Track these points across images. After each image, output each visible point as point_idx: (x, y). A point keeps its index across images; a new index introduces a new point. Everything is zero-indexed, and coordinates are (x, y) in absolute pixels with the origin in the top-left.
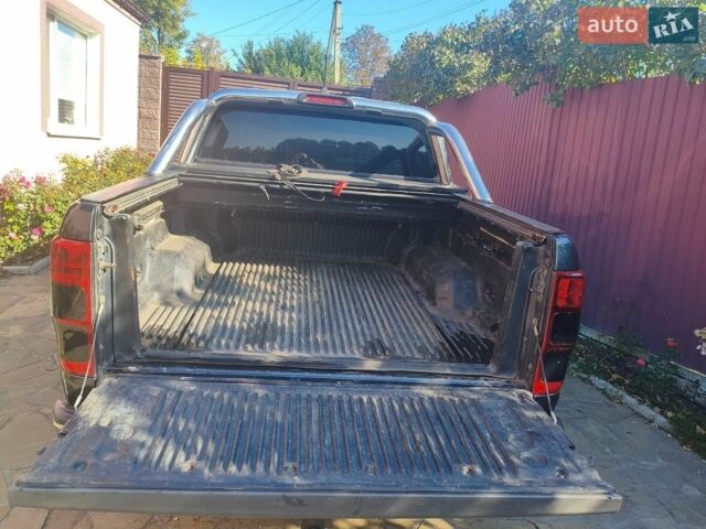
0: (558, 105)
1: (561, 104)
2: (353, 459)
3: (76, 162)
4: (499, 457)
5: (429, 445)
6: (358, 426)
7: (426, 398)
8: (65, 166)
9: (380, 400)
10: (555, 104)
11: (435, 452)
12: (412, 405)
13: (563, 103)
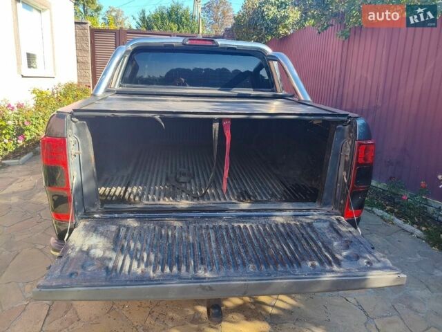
0: (346, 38)
1: (348, 37)
2: (239, 262)
3: (41, 93)
4: (329, 256)
5: (285, 251)
6: (240, 242)
7: (279, 224)
8: (35, 95)
9: (251, 226)
10: (344, 37)
11: (289, 255)
12: (271, 229)
13: (349, 37)
